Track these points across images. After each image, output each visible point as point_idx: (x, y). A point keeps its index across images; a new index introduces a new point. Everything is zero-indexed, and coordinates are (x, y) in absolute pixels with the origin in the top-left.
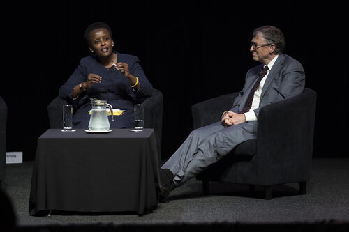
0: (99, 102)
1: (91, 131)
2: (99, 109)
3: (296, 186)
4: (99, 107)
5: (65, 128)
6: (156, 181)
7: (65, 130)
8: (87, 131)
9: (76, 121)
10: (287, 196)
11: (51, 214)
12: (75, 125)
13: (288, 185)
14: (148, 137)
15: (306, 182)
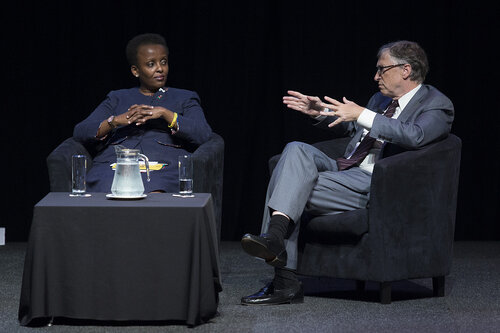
0: (127, 152)
1: (116, 196)
2: (128, 162)
3: (428, 283)
4: (127, 160)
5: (74, 191)
6: (215, 274)
7: (75, 194)
8: (109, 196)
9: (93, 180)
10: (415, 299)
11: (53, 324)
12: (91, 186)
13: (415, 281)
14: (203, 206)
15: (443, 277)
